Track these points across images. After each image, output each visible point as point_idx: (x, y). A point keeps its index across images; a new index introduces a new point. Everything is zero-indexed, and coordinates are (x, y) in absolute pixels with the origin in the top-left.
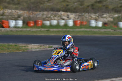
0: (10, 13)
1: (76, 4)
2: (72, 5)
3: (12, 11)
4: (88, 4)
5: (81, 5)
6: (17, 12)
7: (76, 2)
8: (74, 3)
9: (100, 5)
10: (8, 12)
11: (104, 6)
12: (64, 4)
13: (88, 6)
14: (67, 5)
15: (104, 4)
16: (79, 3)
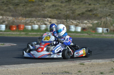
1: (68, 12)
2: (64, 13)
4: (79, 13)
5: (73, 13)
8: (66, 11)
9: (90, 13)
11: (94, 14)
12: (57, 12)
13: (79, 14)
14: (60, 13)
15: (94, 13)
16: (71, 11)
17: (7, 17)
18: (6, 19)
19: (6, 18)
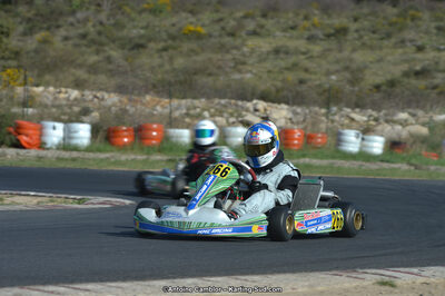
0: (76, 99)
1: (334, 77)
2: (318, 83)
3: (83, 96)
4: (378, 80)
5: (352, 82)
6: (102, 99)
7: (337, 71)
8: (328, 73)
9: (421, 83)
10: (68, 99)
11: (435, 87)
12: (291, 77)
13: (378, 87)
14: (301, 82)
15: (436, 81)
16: (348, 75)
17: (99, 94)
18: (96, 100)
19: (95, 97)
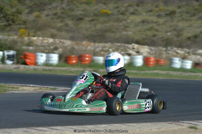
0: (51, 43)
1: (169, 34)
2: (161, 36)
3: (55, 41)
4: (189, 35)
5: (178, 36)
6: (63, 43)
7: (170, 31)
10: (48, 43)
12: (150, 33)
13: (189, 38)
14: (154, 36)
16: (175, 33)
17: (62, 41)
18: (61, 43)
19: (60, 42)
